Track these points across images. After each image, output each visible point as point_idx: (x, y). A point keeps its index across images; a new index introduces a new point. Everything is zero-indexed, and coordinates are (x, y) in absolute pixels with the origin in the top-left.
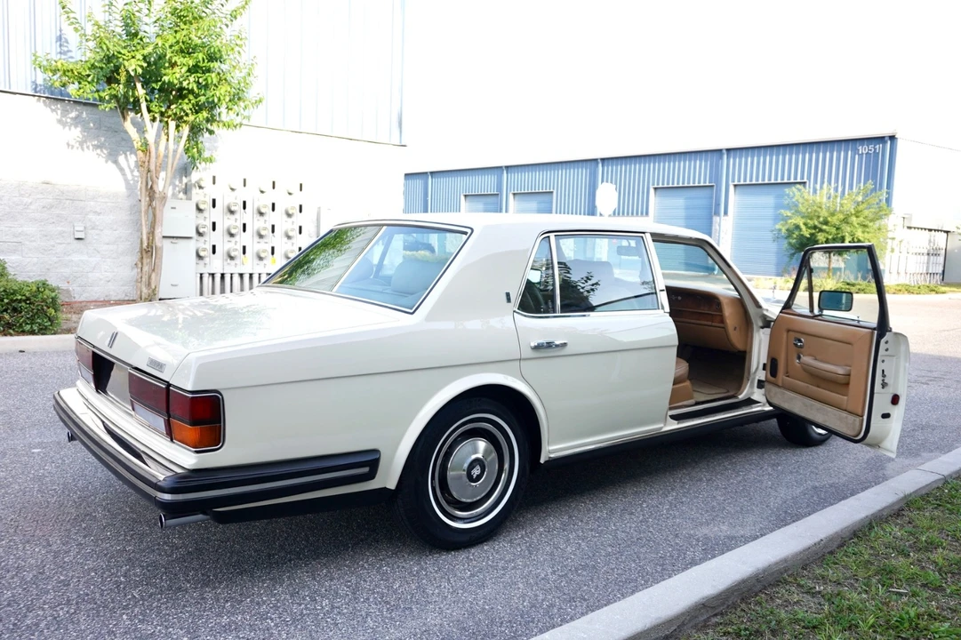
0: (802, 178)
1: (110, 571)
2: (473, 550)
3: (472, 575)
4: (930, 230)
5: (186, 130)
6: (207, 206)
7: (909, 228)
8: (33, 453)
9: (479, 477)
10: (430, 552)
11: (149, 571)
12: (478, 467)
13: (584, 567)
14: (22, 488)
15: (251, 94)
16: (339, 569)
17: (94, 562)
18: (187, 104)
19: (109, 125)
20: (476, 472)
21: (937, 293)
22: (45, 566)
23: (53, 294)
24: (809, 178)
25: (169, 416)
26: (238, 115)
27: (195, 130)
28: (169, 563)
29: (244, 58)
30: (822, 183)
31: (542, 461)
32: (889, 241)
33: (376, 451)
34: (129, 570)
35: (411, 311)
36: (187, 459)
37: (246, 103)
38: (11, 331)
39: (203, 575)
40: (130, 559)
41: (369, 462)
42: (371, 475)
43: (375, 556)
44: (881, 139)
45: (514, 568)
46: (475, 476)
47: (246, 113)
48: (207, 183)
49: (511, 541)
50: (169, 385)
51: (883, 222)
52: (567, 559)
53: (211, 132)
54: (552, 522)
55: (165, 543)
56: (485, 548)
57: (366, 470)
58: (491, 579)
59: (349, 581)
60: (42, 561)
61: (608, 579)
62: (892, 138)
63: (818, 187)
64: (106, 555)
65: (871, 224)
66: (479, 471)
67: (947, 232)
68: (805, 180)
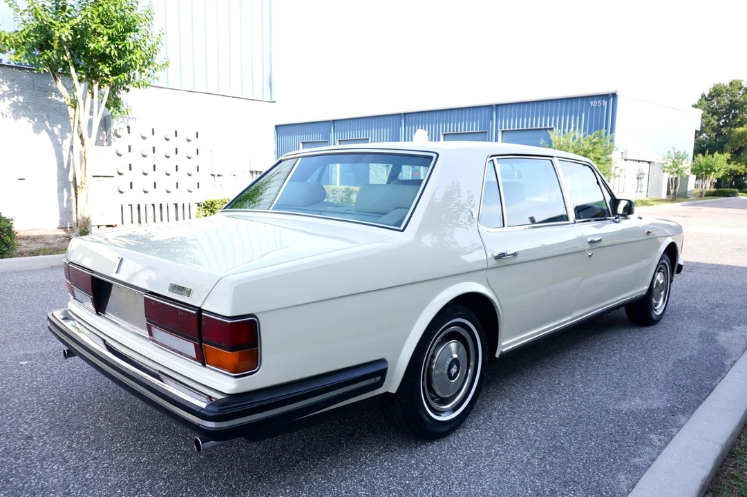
0: (550, 125)
1: (134, 487)
2: (451, 439)
3: (466, 465)
4: (639, 161)
5: (106, 90)
6: (124, 151)
7: (626, 160)
8: (22, 365)
9: (456, 374)
10: (416, 443)
11: (172, 483)
12: (455, 366)
13: (555, 448)
14: (22, 401)
15: (158, 59)
16: (346, 468)
17: (115, 477)
18: (107, 67)
19: (41, 86)
20: (454, 370)
21: (648, 205)
22: (68, 486)
23: (8, 225)
24: (555, 125)
25: (201, 341)
26: (149, 76)
27: (114, 89)
28: (187, 472)
30: (570, 128)
31: (497, 355)
32: (613, 169)
34: (152, 484)
35: (402, 228)
36: (226, 384)
37: (155, 66)
39: (225, 485)
40: (148, 471)
43: (370, 451)
44: (606, 97)
45: (496, 454)
46: (453, 374)
48: (123, 133)
49: (477, 427)
50: (200, 310)
51: (609, 156)
52: (535, 442)
53: (128, 90)
55: (175, 451)
56: (461, 435)
57: (378, 379)
58: (484, 467)
59: (362, 480)
60: (65, 480)
61: (582, 459)
62: (614, 95)
63: (567, 130)
64: (124, 469)
65: (603, 157)
66: (456, 370)
67: (649, 162)
68: (553, 126)
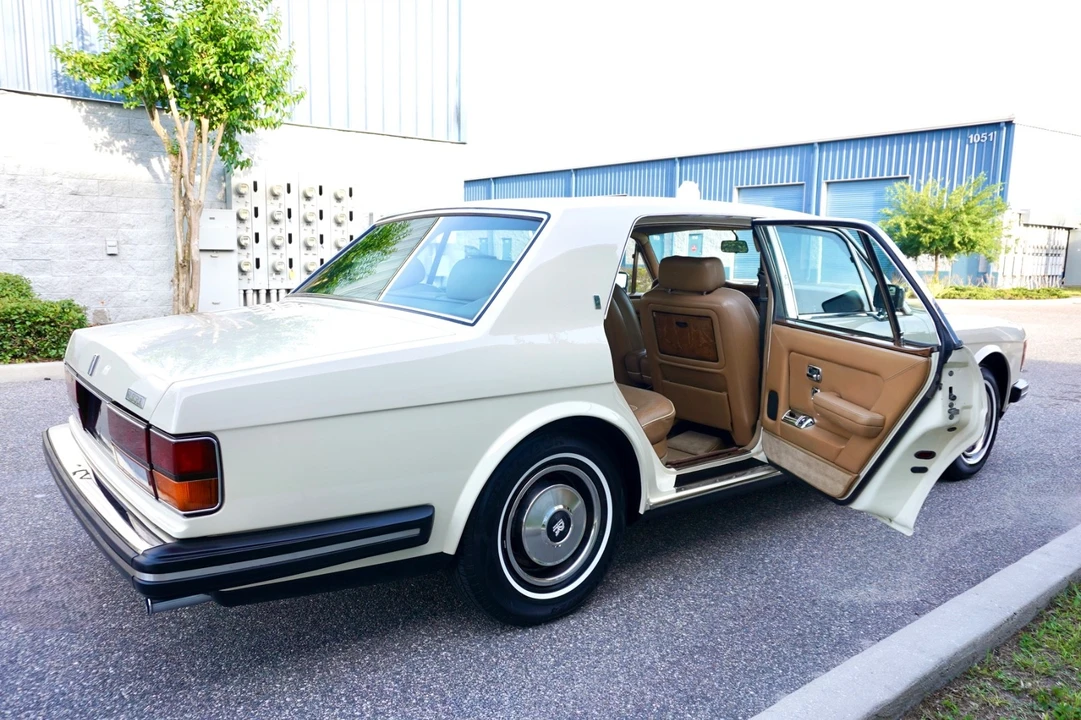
0: (904, 172)
1: (98, 659)
2: (556, 626)
3: (557, 663)
4: (1050, 227)
5: (220, 129)
6: (248, 215)
7: (1026, 225)
8: (36, 499)
9: (563, 534)
10: (502, 628)
12: (561, 522)
13: (702, 649)
14: (14, 543)
16: (386, 655)
17: (80, 645)
18: (221, 99)
19: (139, 128)
20: (559, 528)
21: (1059, 297)
22: (18, 652)
23: (80, 315)
24: (912, 173)
25: (152, 467)
26: (277, 111)
27: (231, 129)
28: (173, 646)
29: (282, 45)
30: (927, 178)
31: (641, 511)
32: (1003, 240)
33: (428, 507)
35: (472, 322)
37: (286, 97)
38: (36, 357)
39: (213, 664)
41: (421, 521)
42: (424, 538)
43: (431, 635)
44: (996, 126)
45: (610, 652)
46: (557, 533)
47: (287, 109)
48: (248, 190)
49: (603, 613)
50: (149, 426)
51: (997, 219)
52: (678, 638)
53: (248, 130)
54: (653, 584)
56: (572, 622)
57: (416, 532)
58: (581, 668)
59: (398, 673)
60: (17, 645)
61: (734, 667)
62: (1009, 124)
63: (922, 182)
64: (96, 635)
65: (984, 222)
66: (563, 527)
67: (1069, 229)
68: (908, 175)
